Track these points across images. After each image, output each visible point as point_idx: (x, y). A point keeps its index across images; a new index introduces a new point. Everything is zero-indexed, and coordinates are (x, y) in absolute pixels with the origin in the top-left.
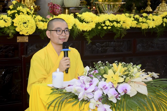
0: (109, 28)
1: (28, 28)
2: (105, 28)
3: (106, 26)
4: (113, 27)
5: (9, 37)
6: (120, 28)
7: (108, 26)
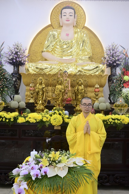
0: (112, 123)
1: (56, 122)
2: (109, 123)
3: (109, 122)
4: (114, 123)
5: (46, 126)
6: (119, 124)
7: (111, 122)
